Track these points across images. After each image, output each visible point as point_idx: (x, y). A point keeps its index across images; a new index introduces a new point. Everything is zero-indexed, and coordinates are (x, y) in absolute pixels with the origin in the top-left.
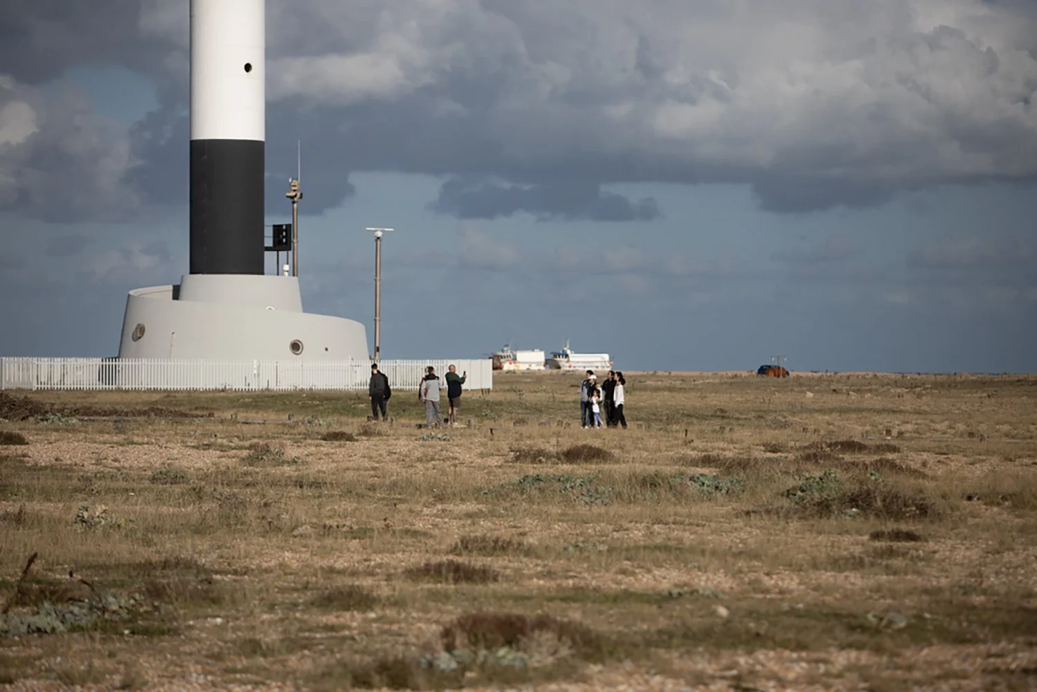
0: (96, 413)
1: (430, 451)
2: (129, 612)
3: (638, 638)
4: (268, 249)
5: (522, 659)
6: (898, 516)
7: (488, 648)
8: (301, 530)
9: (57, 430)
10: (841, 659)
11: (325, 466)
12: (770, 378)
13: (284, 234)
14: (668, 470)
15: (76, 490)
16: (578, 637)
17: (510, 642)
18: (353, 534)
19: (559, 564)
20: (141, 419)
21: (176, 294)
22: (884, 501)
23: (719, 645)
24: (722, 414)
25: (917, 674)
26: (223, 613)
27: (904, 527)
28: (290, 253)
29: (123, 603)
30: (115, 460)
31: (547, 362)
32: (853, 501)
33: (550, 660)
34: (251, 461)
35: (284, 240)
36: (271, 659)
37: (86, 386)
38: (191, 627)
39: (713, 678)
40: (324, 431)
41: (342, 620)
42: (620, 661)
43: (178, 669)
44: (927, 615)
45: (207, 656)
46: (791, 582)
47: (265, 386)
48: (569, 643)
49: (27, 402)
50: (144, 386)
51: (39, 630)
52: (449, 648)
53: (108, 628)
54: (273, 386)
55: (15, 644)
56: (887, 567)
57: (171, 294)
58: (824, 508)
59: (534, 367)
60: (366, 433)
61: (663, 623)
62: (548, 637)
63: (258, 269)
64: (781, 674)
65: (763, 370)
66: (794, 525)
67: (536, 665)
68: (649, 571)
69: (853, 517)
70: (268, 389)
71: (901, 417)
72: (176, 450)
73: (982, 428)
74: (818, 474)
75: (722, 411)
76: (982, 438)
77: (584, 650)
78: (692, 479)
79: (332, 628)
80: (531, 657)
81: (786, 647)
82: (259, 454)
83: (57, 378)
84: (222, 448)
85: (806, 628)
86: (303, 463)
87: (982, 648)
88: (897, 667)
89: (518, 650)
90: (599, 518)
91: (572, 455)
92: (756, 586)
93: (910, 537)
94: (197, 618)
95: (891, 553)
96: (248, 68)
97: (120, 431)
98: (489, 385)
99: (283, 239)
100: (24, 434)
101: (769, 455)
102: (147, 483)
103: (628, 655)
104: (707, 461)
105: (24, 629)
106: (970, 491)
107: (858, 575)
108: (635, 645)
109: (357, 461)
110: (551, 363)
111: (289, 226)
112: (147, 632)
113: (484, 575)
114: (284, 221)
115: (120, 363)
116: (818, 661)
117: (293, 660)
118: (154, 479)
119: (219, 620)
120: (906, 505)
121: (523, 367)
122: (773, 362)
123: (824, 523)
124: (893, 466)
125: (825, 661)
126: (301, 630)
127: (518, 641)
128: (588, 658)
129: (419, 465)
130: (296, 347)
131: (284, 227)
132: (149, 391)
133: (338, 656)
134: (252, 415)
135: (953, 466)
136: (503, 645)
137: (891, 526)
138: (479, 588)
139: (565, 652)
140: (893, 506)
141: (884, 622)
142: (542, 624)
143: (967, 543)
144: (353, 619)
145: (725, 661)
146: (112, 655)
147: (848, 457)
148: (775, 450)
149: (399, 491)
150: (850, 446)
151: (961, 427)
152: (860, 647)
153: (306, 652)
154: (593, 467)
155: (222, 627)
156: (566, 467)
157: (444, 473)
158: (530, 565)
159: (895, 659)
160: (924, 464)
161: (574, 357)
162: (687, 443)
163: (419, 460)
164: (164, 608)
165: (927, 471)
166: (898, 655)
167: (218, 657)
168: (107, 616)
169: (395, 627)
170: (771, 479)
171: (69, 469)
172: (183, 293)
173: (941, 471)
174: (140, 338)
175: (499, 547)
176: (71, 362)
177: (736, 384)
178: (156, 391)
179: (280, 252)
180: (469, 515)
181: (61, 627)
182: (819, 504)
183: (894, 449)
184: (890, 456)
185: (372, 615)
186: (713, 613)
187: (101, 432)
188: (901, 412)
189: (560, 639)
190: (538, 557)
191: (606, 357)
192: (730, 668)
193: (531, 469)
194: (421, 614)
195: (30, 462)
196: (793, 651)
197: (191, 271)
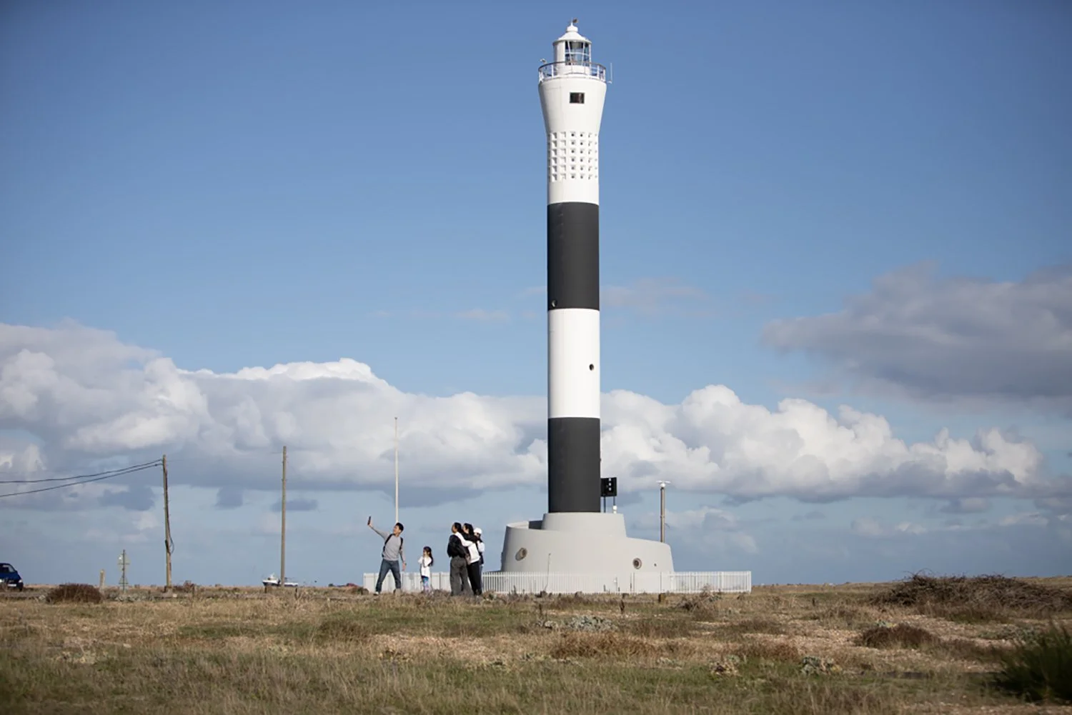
13: (610, 484)
28: (616, 497)
35: (610, 489)
63: (597, 509)
96: (591, 367)
111: (614, 479)
115: (506, 575)
130: (636, 563)
131: (610, 480)
172: (545, 525)
174: (522, 558)
179: (607, 498)
197: (550, 511)
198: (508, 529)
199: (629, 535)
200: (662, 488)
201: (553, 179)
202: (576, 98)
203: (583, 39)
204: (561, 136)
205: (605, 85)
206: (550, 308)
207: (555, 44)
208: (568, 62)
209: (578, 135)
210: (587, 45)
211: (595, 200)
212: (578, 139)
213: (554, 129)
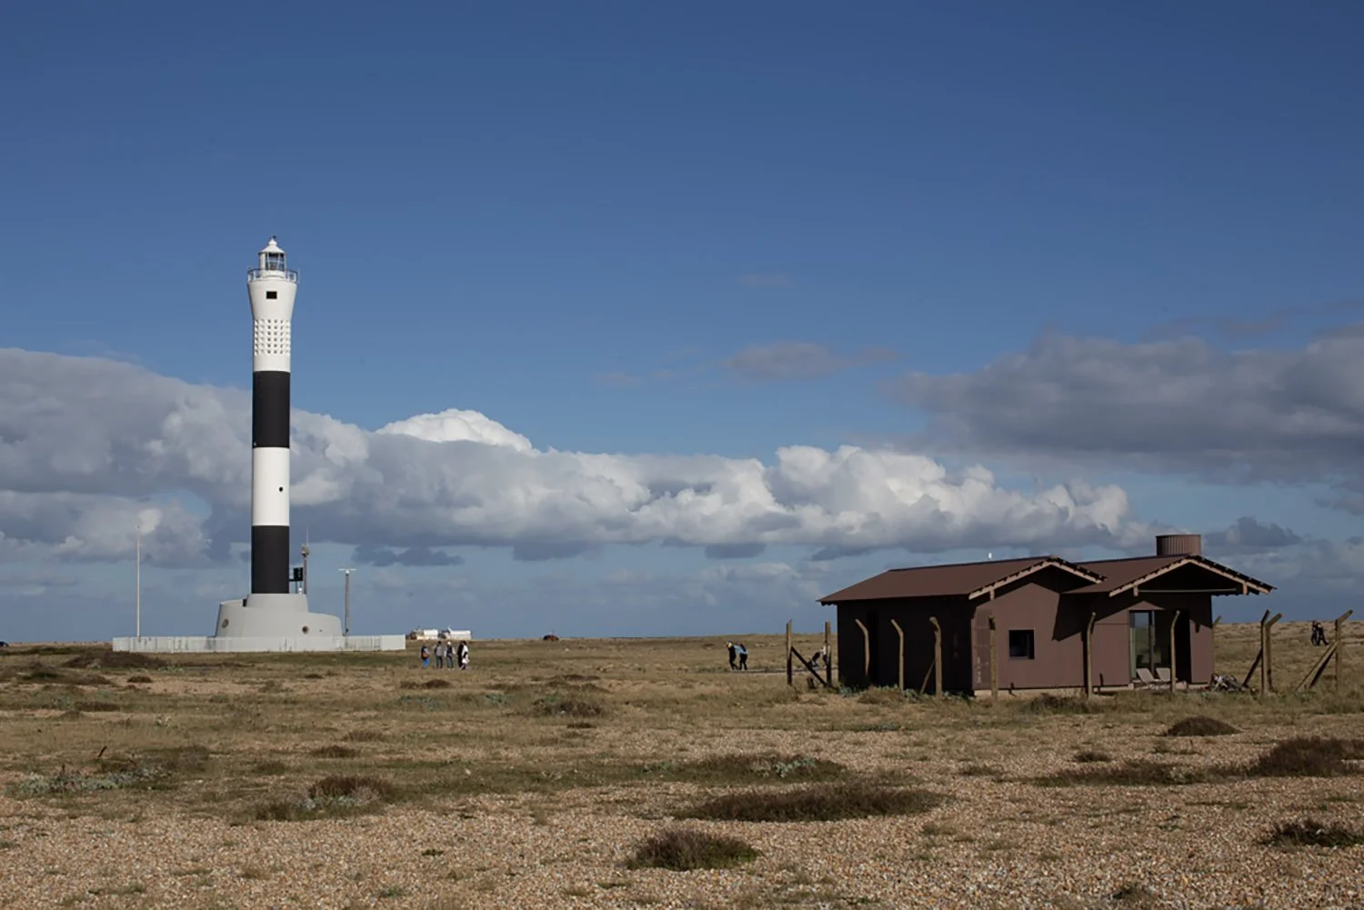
0: (194, 666)
1: (360, 684)
2: (155, 776)
3: (419, 789)
4: (292, 580)
5: (351, 802)
6: (585, 715)
7: (334, 796)
8: (270, 728)
9: (170, 675)
10: (523, 797)
11: (302, 692)
12: (549, 641)
13: (299, 572)
14: (477, 691)
15: (170, 707)
16: (383, 790)
17: (346, 793)
18: (296, 731)
19: (397, 746)
20: (217, 668)
21: (245, 603)
22: (578, 706)
23: (461, 791)
24: (518, 661)
25: (561, 806)
26: (204, 777)
27: (586, 721)
28: (303, 582)
29: (152, 772)
30: (195, 690)
31: (439, 635)
32: (563, 707)
33: (368, 802)
34: (264, 690)
36: (220, 804)
37: (198, 651)
38: (186, 785)
39: (452, 811)
40: (308, 673)
41: (266, 781)
42: (405, 802)
43: (169, 810)
44: (576, 771)
45: (186, 802)
46: (515, 754)
47: (288, 650)
48: (378, 793)
49: (157, 661)
50: (227, 650)
51: (103, 787)
52: (312, 797)
53: (139, 787)
54: (293, 650)
55: (89, 795)
56: (569, 743)
57: (242, 604)
58: (548, 711)
59: (433, 638)
60: (330, 674)
61: (435, 779)
62: (366, 790)
63: (287, 591)
64: (489, 808)
65: (546, 638)
66: (532, 720)
67: (359, 805)
68: (444, 748)
69: (562, 716)
70: (290, 652)
71: (608, 661)
72: (227, 685)
73: (647, 666)
74: (553, 692)
75: (519, 659)
76: (644, 671)
77: (386, 796)
78: (487, 696)
79: (257, 785)
80: (357, 800)
81: (495, 792)
82: (270, 686)
83: (183, 647)
84: (252, 683)
85: (510, 780)
86: (292, 691)
87: (599, 789)
88: (551, 801)
89: (351, 797)
90: (429, 719)
91: (429, 685)
92: (496, 757)
93: (588, 726)
94: (189, 779)
95: (575, 735)
96: (281, 489)
97: (202, 674)
98: (404, 648)
99: (299, 575)
100: (151, 678)
101: (534, 683)
102: (207, 702)
103: (410, 798)
104: (498, 687)
105: (95, 787)
106: (627, 700)
107: (553, 748)
108: (416, 793)
109: (320, 689)
110: (441, 635)
111: (302, 569)
112: (161, 788)
113: (352, 754)
114: (299, 566)
115: (217, 639)
116: (509, 799)
117: (231, 804)
118: (211, 701)
119: (200, 781)
120: (589, 708)
121: (427, 638)
122: (550, 633)
123: (545, 720)
124: (593, 687)
125: (514, 800)
126: (242, 786)
127: (351, 792)
128: (388, 801)
129: (351, 691)
130: (305, 630)
131: (299, 569)
132: (229, 653)
133: (257, 801)
134: (278, 665)
135: (625, 686)
136: (342, 794)
137: (580, 720)
138: (348, 761)
139: (375, 797)
140: (583, 711)
141: (551, 776)
142: (365, 782)
143: (616, 728)
144: (271, 780)
145: (462, 800)
146: (137, 801)
147: (572, 683)
148: (536, 679)
149: (338, 705)
150: (575, 677)
151: (637, 665)
152: (534, 790)
153: (240, 799)
154: (440, 691)
155: (201, 786)
156: (426, 691)
157: (362, 695)
158: (383, 746)
159: (551, 797)
160: (610, 686)
161: (452, 633)
162: (492, 677)
163: (352, 688)
164: (174, 774)
165: (611, 690)
166: (552, 794)
167: (191, 802)
168: (142, 779)
169: (292, 784)
170: (529, 696)
171: (170, 695)
172: (248, 603)
173: (618, 689)
174: (226, 626)
175: (369, 737)
176: (191, 639)
177: (532, 644)
178: (233, 653)
179: (297, 582)
180: (363, 719)
181: (116, 786)
182: (546, 709)
183: (596, 678)
184: (594, 682)
185: (282, 777)
186: (463, 773)
187: (192, 676)
188: (608, 658)
189: (372, 790)
190: (388, 742)
191: (469, 632)
192: (462, 805)
193: (408, 693)
194: (309, 777)
195: (151, 692)
196: (499, 794)
197: (253, 592)
198: (221, 606)
199: (311, 610)
200: (347, 575)
201: (256, 354)
202: (272, 295)
203: (281, 251)
204: (261, 322)
205: (295, 285)
206: (254, 447)
207: (260, 254)
208: (267, 269)
209: (273, 322)
210: (282, 255)
211: (287, 369)
212: (273, 324)
213: (256, 317)
